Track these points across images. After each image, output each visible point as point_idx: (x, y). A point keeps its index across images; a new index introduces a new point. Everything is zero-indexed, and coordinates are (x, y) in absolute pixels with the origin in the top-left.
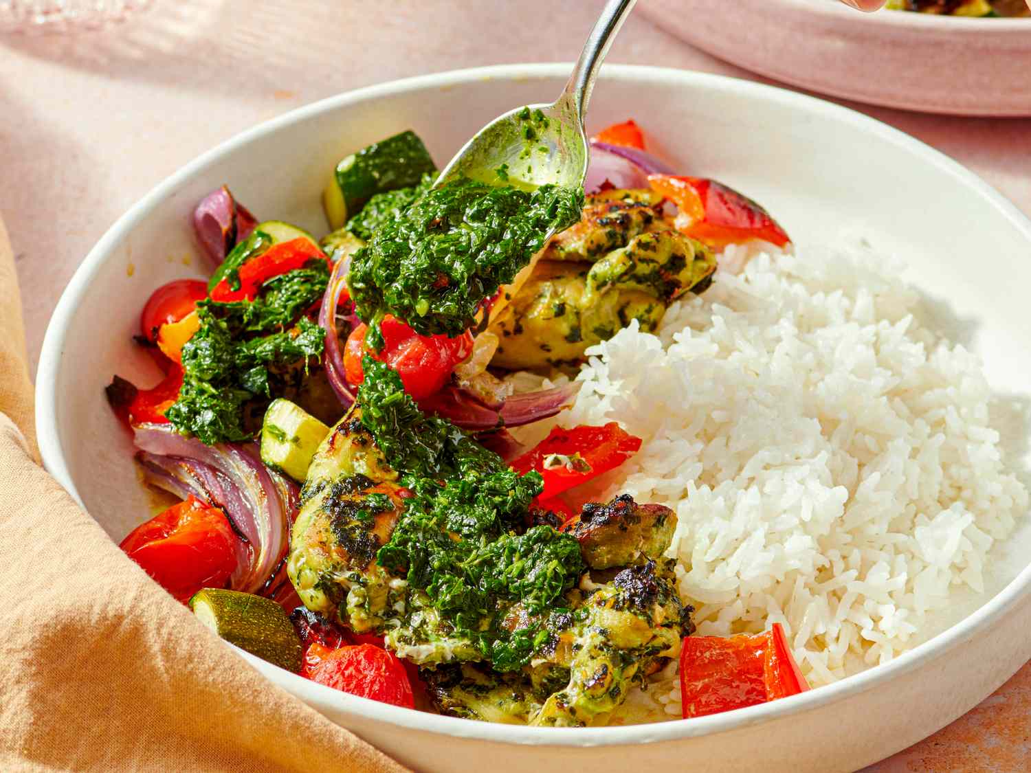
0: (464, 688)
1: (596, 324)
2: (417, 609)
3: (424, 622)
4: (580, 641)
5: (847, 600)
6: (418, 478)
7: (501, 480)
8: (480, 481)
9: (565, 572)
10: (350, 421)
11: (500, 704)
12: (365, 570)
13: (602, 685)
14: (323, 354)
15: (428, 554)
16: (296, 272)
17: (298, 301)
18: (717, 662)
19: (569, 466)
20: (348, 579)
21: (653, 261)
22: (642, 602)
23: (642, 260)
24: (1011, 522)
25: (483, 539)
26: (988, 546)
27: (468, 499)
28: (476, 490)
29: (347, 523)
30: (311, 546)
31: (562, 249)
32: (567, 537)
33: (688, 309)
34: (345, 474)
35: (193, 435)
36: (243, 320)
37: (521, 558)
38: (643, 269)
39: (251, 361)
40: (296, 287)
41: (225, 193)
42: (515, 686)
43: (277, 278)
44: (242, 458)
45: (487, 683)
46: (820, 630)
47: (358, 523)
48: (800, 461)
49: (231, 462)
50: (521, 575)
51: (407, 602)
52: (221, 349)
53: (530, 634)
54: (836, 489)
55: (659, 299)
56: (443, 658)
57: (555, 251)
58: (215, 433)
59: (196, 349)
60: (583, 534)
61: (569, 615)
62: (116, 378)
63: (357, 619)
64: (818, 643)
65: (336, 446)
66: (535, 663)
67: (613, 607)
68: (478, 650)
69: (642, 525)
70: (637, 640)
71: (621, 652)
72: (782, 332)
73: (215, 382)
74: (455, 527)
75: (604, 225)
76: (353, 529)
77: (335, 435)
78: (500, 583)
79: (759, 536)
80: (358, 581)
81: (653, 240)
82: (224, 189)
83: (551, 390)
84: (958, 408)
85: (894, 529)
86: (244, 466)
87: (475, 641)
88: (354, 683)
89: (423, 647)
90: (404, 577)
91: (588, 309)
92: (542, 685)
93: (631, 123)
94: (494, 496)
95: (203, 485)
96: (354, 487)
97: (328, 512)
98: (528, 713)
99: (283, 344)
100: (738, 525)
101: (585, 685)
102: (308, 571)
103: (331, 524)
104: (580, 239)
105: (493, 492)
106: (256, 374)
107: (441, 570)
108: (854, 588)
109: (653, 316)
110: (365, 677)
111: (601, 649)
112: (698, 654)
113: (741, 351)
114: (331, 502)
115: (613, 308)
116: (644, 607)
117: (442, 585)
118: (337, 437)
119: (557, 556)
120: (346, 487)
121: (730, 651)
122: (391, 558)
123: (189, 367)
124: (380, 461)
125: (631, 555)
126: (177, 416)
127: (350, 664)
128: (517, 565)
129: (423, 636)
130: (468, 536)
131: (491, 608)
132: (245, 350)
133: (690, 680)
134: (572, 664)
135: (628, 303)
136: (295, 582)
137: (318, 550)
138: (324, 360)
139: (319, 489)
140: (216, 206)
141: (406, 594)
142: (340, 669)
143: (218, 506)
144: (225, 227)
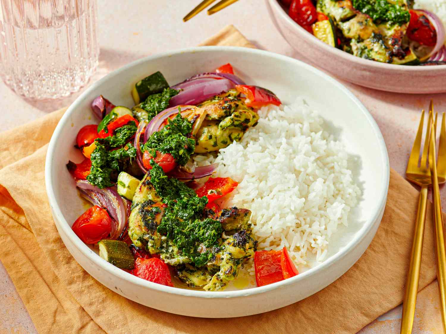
0: (186, 271)
1: (222, 140)
2: (171, 246)
3: (173, 251)
4: (223, 257)
5: (306, 234)
6: (168, 200)
7: (195, 200)
8: (188, 201)
9: (217, 234)
10: (146, 181)
11: (198, 277)
12: (153, 234)
13: (231, 273)
14: (136, 157)
15: (173, 229)
16: (125, 127)
17: (127, 137)
18: (266, 260)
19: (216, 193)
20: (148, 238)
21: (239, 120)
22: (242, 244)
23: (236, 120)
24: (355, 201)
25: (190, 221)
26: (349, 210)
27: (185, 207)
28: (187, 204)
29: (147, 218)
30: (136, 227)
31: (210, 117)
32: (217, 222)
33: (251, 133)
34: (145, 200)
35: (95, 185)
36: (109, 144)
37: (203, 229)
38: (236, 123)
39: (113, 159)
40: (126, 132)
41: (101, 98)
42: (202, 270)
43: (120, 128)
44: (112, 192)
45: (193, 269)
46: (298, 245)
47: (150, 218)
48: (290, 189)
49: (108, 194)
50: (203, 234)
51: (167, 244)
52: (103, 156)
53: (206, 254)
54: (301, 199)
55: (241, 131)
56: (180, 263)
57: (208, 117)
58: (102, 185)
59: (95, 156)
60: (222, 220)
61: (219, 247)
62: (70, 161)
63: (151, 250)
64: (297, 249)
65: (142, 190)
66: (209, 264)
67: (233, 246)
68: (190, 260)
69: (241, 216)
70: (241, 256)
71: (236, 260)
72: (282, 141)
73: (102, 167)
74: (181, 217)
75: (223, 109)
76: (149, 220)
77: (141, 186)
78: (196, 237)
79: (278, 216)
80: (151, 238)
81: (240, 114)
82: (101, 97)
83: (209, 166)
84: (338, 163)
85: (320, 209)
86: (112, 195)
87: (189, 257)
88: (152, 273)
89: (173, 260)
90: (166, 236)
91: (219, 136)
92: (211, 270)
93: (229, 65)
94: (193, 206)
95: (99, 201)
96: (148, 204)
97: (140, 214)
98: (207, 279)
99: (123, 153)
100: (271, 212)
101: (225, 273)
102: (135, 235)
103: (142, 218)
104: (216, 114)
105: (192, 205)
106: (115, 163)
107: (178, 234)
108: (308, 230)
109: (240, 136)
110: (155, 271)
111: (230, 260)
112: (260, 257)
113: (269, 149)
114: (141, 210)
115: (227, 134)
116: (243, 246)
117: (178, 239)
118: (142, 187)
119: (214, 228)
120: (146, 205)
121: (270, 256)
122: (161, 230)
123: (93, 162)
124: (156, 194)
125: (237, 226)
126: (90, 179)
127: (150, 266)
128: (202, 231)
129: (173, 256)
130: (185, 220)
131: (194, 245)
132: (111, 155)
133: (257, 266)
134: (221, 265)
135: (232, 133)
136: (131, 238)
137: (138, 228)
138: (136, 159)
139: (137, 205)
140: (99, 103)
141: (167, 241)
142: (147, 268)
143: (105, 208)
144: (102, 110)
